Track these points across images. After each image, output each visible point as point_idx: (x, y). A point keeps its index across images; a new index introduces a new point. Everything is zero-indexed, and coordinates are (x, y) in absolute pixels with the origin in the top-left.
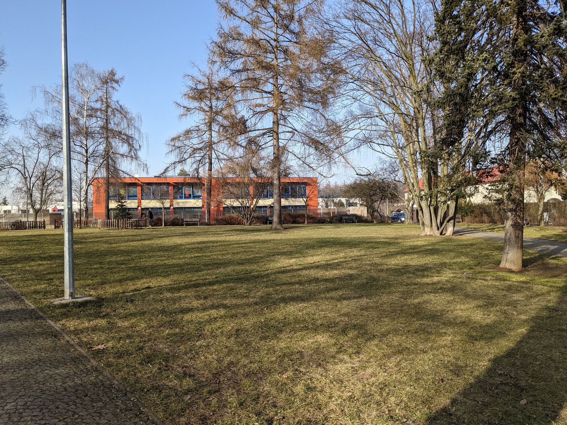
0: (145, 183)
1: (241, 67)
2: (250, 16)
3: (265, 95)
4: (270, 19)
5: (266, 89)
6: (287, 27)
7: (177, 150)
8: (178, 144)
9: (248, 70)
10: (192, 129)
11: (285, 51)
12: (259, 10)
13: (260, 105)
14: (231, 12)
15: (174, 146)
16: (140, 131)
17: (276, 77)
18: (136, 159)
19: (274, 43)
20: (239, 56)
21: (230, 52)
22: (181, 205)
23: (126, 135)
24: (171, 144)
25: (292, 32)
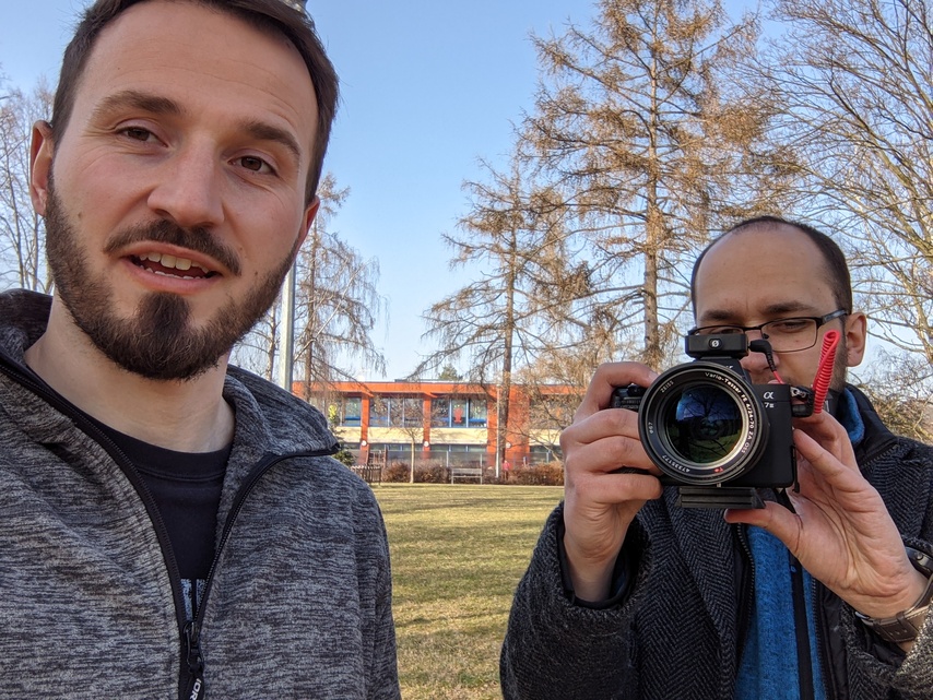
0: (379, 394)
1: (583, 166)
2: (602, 67)
3: (627, 219)
4: (641, 71)
5: (632, 208)
6: (678, 85)
7: (444, 330)
8: (445, 316)
9: (597, 171)
10: (473, 287)
11: (672, 132)
12: (620, 54)
13: (619, 241)
14: (563, 61)
15: (438, 320)
16: (374, 292)
17: (652, 184)
18: (364, 344)
19: (649, 117)
20: (577, 145)
21: (559, 138)
22: (448, 440)
23: (348, 300)
24: (432, 316)
25: (686, 94)
